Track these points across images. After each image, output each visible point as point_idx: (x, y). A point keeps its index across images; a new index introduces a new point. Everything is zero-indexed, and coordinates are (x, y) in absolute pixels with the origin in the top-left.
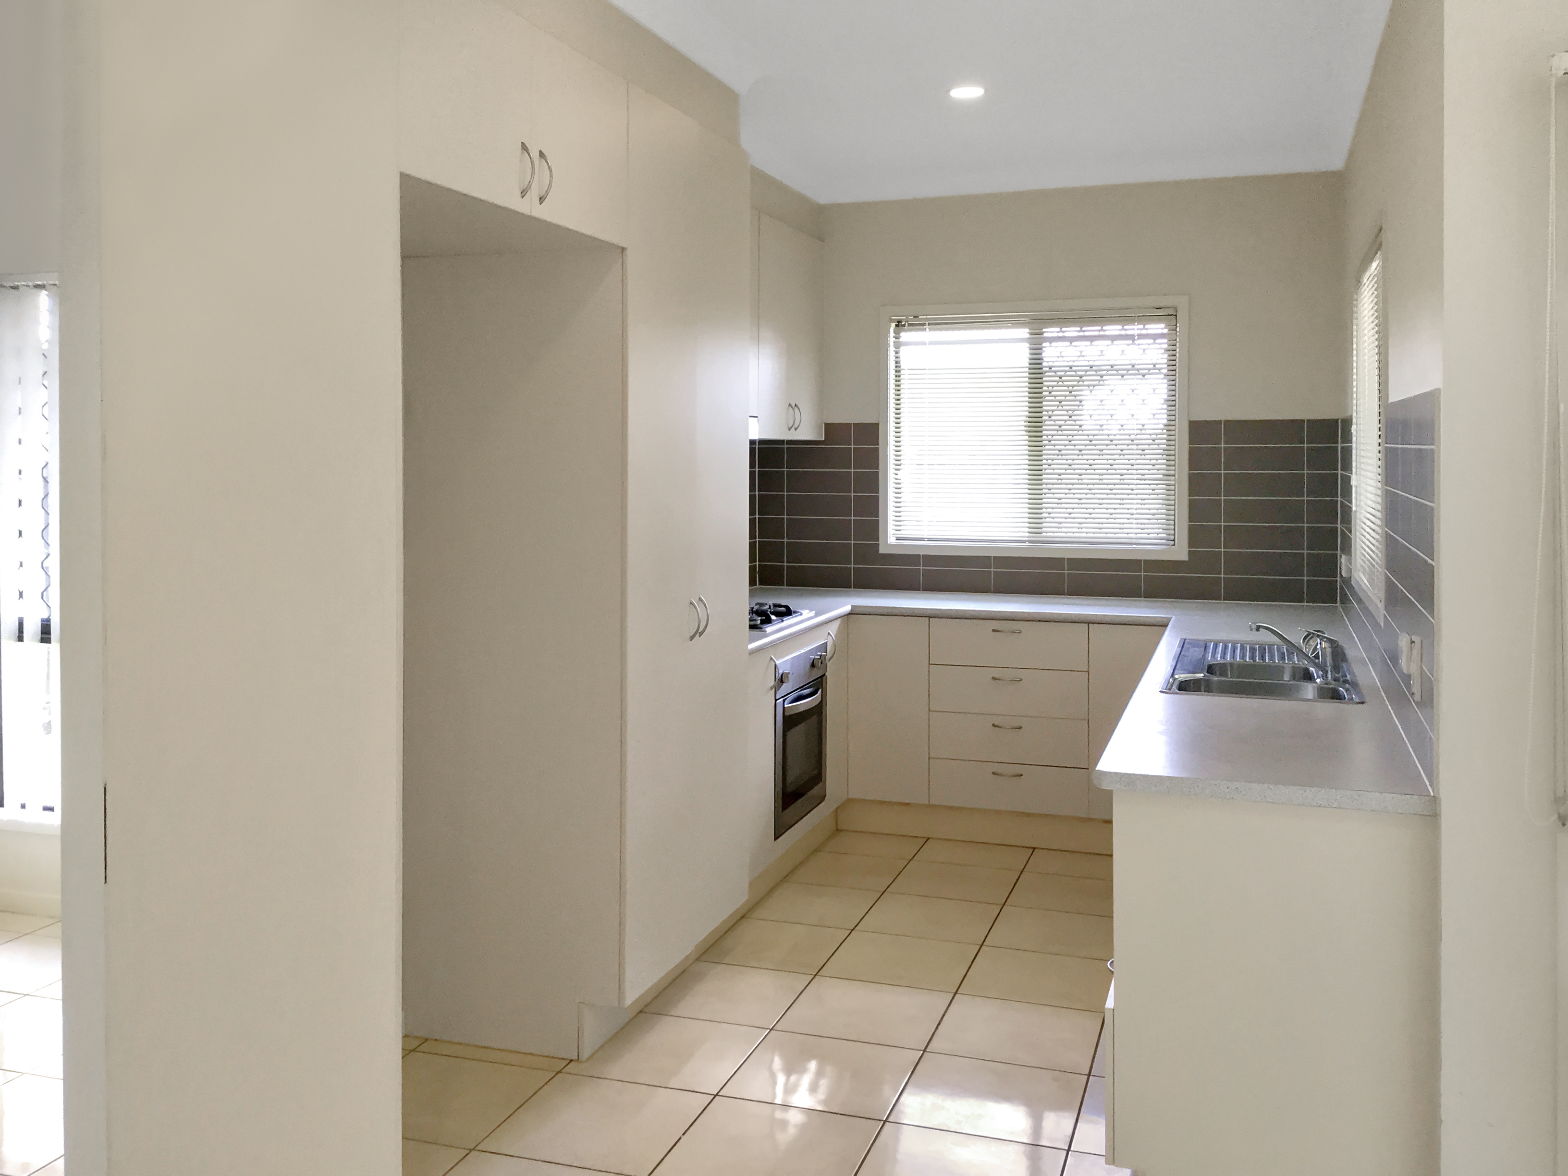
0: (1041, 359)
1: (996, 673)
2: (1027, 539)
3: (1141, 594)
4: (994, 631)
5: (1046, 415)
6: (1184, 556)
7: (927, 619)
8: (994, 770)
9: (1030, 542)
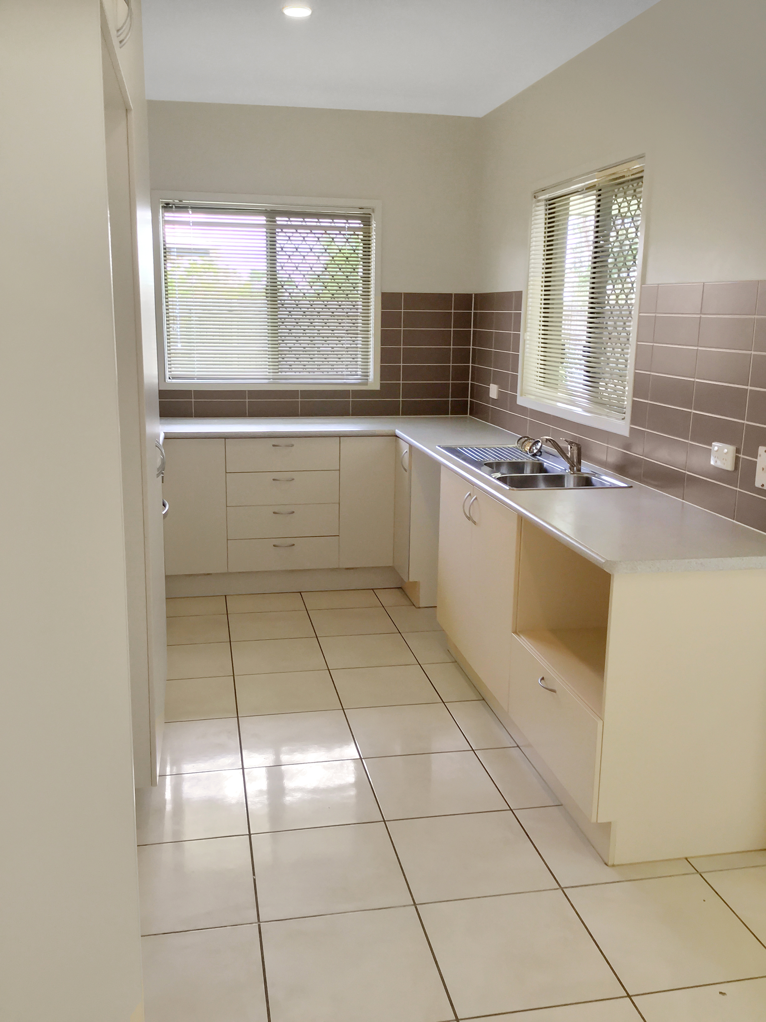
0: (275, 241)
1: (276, 476)
2: (271, 377)
3: (349, 413)
4: (274, 446)
5: (279, 285)
6: (377, 387)
7: (224, 439)
8: (275, 544)
9: (274, 379)
